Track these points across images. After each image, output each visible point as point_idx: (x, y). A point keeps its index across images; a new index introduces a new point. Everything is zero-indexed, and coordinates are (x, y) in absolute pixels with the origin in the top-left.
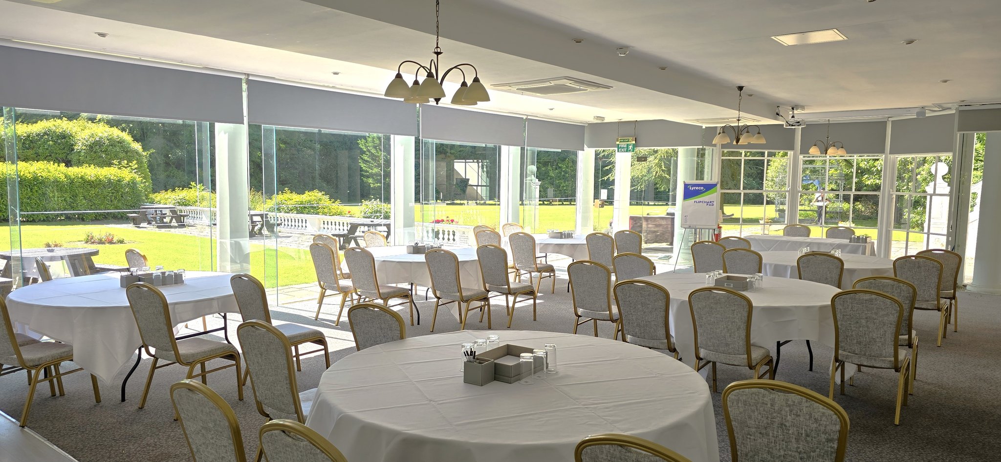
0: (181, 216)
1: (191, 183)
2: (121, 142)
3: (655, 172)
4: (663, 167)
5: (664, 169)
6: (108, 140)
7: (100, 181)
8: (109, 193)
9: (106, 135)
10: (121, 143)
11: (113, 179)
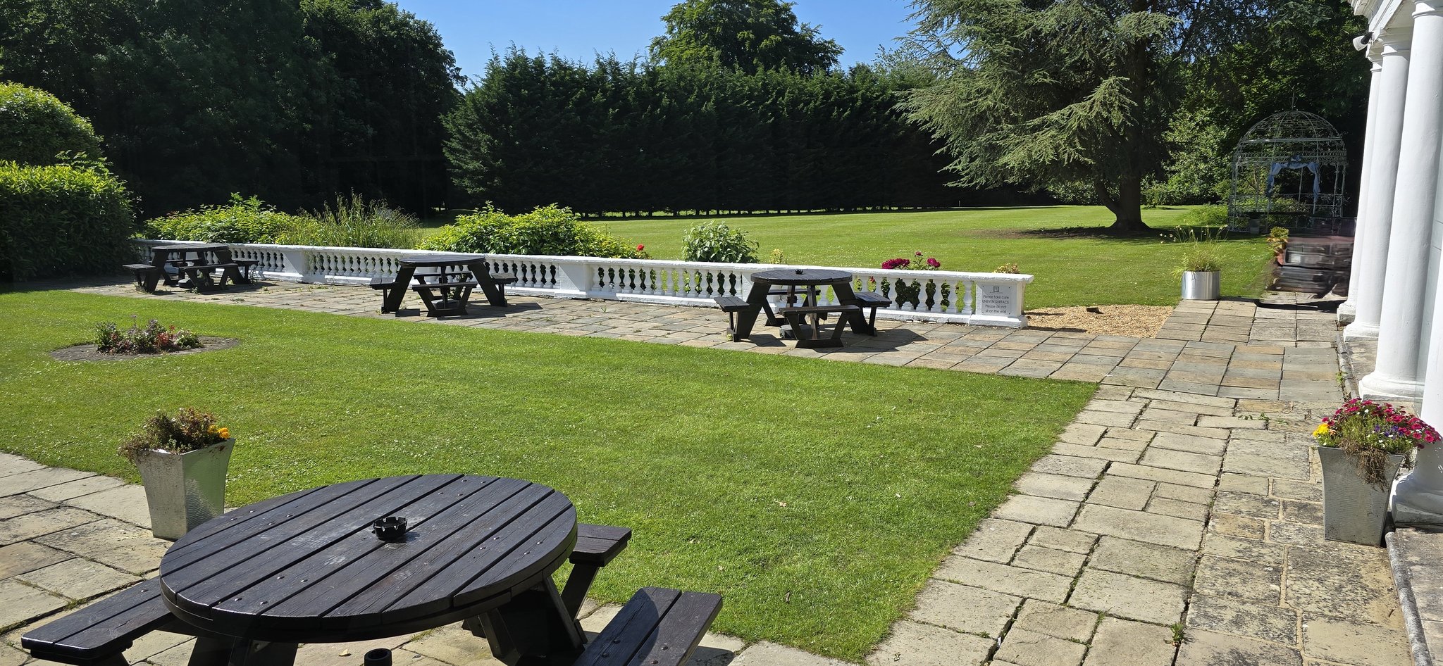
0: (240, 263)
1: (232, 195)
2: (54, 115)
3: (1066, 154)
4: (1078, 144)
5: (1080, 148)
6: (26, 111)
7: (42, 193)
8: (64, 220)
9: (20, 100)
10: (53, 117)
11: (68, 191)
